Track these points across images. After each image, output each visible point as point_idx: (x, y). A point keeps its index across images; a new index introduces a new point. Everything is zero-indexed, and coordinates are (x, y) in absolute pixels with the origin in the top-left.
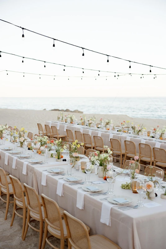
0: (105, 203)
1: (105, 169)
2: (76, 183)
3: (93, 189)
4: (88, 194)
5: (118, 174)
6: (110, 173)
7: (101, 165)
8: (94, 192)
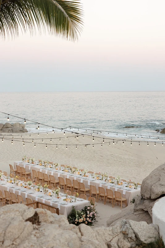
0: (59, 204)
1: (58, 195)
2: (49, 200)
3: (55, 201)
4: (54, 203)
5: (62, 196)
6: (60, 196)
7: (56, 193)
8: (55, 202)
